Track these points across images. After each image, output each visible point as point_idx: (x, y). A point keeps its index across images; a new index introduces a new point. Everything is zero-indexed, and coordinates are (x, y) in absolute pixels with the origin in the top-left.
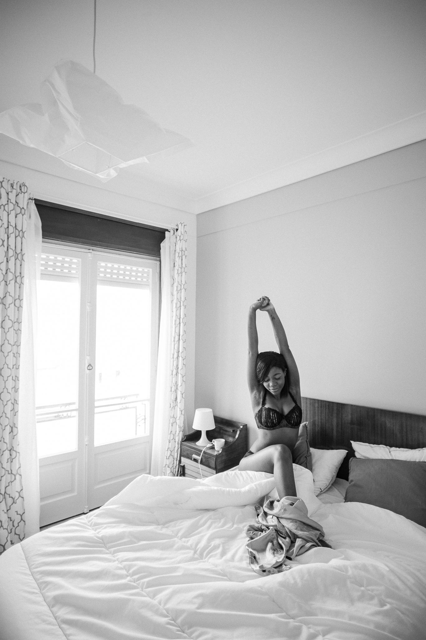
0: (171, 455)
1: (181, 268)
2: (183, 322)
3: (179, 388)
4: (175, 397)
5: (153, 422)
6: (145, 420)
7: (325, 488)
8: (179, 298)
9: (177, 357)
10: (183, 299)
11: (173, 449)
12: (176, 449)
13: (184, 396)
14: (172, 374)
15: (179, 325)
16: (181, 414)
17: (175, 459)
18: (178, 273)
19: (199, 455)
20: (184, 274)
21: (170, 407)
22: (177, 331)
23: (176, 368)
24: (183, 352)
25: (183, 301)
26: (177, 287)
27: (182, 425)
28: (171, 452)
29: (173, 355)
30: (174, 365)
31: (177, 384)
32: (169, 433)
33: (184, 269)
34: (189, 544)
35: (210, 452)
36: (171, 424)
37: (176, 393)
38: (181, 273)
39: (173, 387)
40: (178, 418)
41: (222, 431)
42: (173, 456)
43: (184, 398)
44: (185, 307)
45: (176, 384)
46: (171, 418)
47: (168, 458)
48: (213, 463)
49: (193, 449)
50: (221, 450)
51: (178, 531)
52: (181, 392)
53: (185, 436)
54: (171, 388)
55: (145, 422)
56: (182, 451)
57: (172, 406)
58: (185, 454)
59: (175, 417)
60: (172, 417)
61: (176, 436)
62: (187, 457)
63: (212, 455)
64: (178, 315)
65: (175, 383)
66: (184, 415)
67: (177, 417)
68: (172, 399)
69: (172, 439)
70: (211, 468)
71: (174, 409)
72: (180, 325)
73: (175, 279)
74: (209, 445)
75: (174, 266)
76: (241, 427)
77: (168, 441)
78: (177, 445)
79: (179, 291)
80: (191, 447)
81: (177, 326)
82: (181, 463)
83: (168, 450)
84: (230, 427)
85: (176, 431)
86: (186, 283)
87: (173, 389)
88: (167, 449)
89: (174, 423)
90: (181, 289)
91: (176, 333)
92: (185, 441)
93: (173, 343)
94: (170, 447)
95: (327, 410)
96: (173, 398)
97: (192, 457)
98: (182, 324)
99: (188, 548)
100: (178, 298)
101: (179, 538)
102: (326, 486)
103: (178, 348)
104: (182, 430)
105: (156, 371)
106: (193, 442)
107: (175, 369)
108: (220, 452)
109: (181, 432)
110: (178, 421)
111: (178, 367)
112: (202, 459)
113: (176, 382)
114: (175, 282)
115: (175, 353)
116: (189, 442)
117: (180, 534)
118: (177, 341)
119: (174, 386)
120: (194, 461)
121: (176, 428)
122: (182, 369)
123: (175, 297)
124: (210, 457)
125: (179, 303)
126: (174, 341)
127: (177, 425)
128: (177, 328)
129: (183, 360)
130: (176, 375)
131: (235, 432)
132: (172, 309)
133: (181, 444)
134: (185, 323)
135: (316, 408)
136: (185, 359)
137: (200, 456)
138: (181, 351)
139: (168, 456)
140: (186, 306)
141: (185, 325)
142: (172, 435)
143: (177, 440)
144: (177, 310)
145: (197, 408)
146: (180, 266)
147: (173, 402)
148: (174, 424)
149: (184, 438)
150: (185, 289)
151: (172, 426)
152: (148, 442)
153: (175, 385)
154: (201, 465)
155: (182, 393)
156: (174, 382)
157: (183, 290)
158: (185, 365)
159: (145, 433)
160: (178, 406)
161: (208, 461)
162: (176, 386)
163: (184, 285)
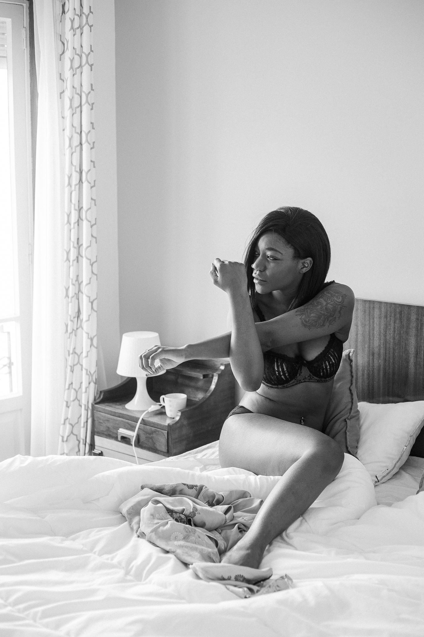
0: (72, 432)
1: (80, 16)
2: (87, 141)
3: (85, 289)
4: (77, 310)
5: (30, 365)
6: (10, 368)
7: (385, 474)
8: (77, 85)
9: (77, 257)
10: (86, 88)
11: (77, 421)
12: (83, 419)
13: (95, 307)
14: (68, 259)
15: (79, 148)
16: (92, 345)
17: (81, 441)
18: (72, 28)
19: (132, 428)
20: (86, 29)
21: (67, 331)
22: (76, 162)
23: (76, 245)
24: (90, 208)
25: (87, 93)
26: (72, 61)
27: (93, 369)
28: (73, 427)
29: (69, 216)
30: (72, 239)
31: (80, 281)
32: (67, 387)
33: (87, 18)
34: (115, 561)
35: (156, 420)
36: (69, 368)
37: (77, 301)
38: (81, 27)
39: (71, 286)
40: (84, 354)
41: (180, 380)
42: (76, 435)
43: (96, 312)
44: (92, 107)
45: (77, 280)
46: (69, 355)
47: (65, 439)
48: (161, 442)
49: (119, 417)
50: (180, 414)
51: (96, 542)
52: (89, 297)
53: (101, 392)
54: (67, 290)
55: (10, 373)
56: (96, 422)
57: (70, 330)
58: (102, 428)
59: (78, 351)
60: (71, 352)
61: (82, 393)
62: (106, 435)
63: (161, 425)
64: (77, 124)
65: (75, 279)
66: (97, 348)
67: (82, 353)
68: (70, 313)
69: (74, 401)
70: (158, 453)
71: (76, 335)
72: (81, 150)
73: (68, 42)
74: (155, 407)
75: (64, 12)
76: (222, 368)
77: (65, 403)
78: (83, 412)
79: (77, 70)
80: (114, 414)
81: (74, 150)
82: (94, 448)
83: (64, 424)
84: (198, 370)
85: (81, 383)
86: (92, 51)
87: (71, 293)
88: (62, 422)
89: (77, 364)
90: (81, 66)
91: (73, 168)
92: (103, 401)
93: (67, 190)
94: (69, 417)
95: (397, 321)
96: (72, 310)
97: (117, 434)
98: (85, 146)
99: (113, 566)
100: (75, 86)
101: (97, 553)
102: (388, 471)
103: (80, 201)
104: (94, 380)
105: (32, 254)
106: (118, 404)
107: (74, 247)
108: (178, 418)
109: (92, 385)
110: (84, 362)
111: (80, 244)
112: (138, 437)
113: (78, 276)
114: (67, 48)
115: (73, 211)
116: (111, 404)
117: (98, 548)
118: (76, 185)
119: (73, 285)
120: (122, 442)
121: (82, 378)
122: (90, 246)
123: (69, 84)
124: (155, 432)
125: (77, 97)
126: (70, 184)
127: (82, 370)
128: (74, 154)
129: (92, 226)
130: (75, 262)
131: (208, 378)
132: (62, 111)
133: (93, 409)
134: (94, 143)
135: (375, 319)
136: (95, 224)
137: (134, 431)
138: (85, 206)
139: (67, 434)
140: (93, 104)
141: (91, 148)
142: (73, 391)
143: (84, 402)
144: (73, 115)
145: (127, 332)
146: (78, 12)
147: (72, 321)
148: (75, 367)
149: (100, 396)
150: (91, 66)
151: (73, 372)
152: (21, 410)
153: (74, 282)
154: (137, 448)
155: (91, 300)
156: (72, 275)
157: (86, 68)
158: (96, 238)
159: (11, 390)
160: (82, 329)
161: (152, 438)
162: (77, 286)
163: (87, 56)
